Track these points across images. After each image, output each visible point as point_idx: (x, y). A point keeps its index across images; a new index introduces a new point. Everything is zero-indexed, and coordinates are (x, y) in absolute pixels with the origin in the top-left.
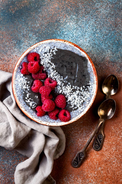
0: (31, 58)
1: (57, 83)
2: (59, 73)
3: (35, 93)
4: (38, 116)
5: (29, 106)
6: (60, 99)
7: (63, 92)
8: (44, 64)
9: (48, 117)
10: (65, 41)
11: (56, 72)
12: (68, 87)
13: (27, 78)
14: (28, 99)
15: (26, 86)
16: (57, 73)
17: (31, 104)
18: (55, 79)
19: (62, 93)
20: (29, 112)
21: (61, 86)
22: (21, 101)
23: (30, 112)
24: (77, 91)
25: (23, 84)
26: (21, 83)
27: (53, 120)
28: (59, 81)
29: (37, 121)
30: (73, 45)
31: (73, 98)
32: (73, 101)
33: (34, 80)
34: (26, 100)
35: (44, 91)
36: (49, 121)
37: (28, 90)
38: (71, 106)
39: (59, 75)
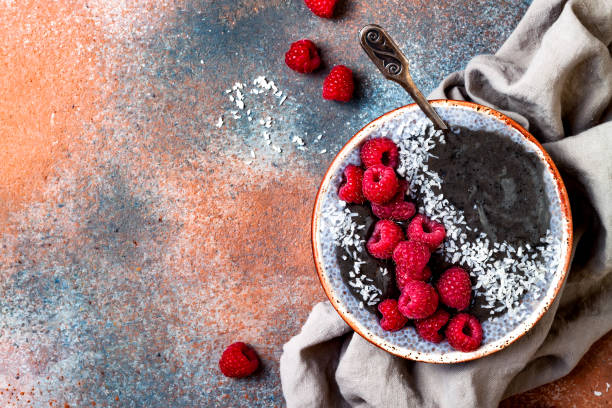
0: (373, 154)
1: (446, 230)
2: (452, 202)
3: (379, 260)
4: (385, 328)
5: (359, 297)
6: (453, 282)
7: (463, 260)
8: (408, 173)
9: (414, 332)
10: (478, 109)
11: (444, 199)
12: (481, 244)
13: (356, 215)
14: (358, 276)
15: (353, 238)
16: (446, 201)
17: (365, 294)
18: (441, 219)
19: (461, 263)
20: (358, 316)
21: (457, 243)
22: (336, 282)
23: (361, 317)
24: (505, 260)
25: (345, 233)
26: (337, 229)
27: (429, 344)
28: (453, 227)
29: (382, 346)
30: (504, 122)
31: (494, 280)
32: (494, 289)
33: (376, 220)
34: (350, 279)
35: (408, 259)
36: (418, 347)
37: (359, 249)
38: (487, 303)
39: (452, 207)
